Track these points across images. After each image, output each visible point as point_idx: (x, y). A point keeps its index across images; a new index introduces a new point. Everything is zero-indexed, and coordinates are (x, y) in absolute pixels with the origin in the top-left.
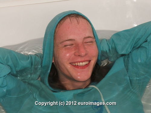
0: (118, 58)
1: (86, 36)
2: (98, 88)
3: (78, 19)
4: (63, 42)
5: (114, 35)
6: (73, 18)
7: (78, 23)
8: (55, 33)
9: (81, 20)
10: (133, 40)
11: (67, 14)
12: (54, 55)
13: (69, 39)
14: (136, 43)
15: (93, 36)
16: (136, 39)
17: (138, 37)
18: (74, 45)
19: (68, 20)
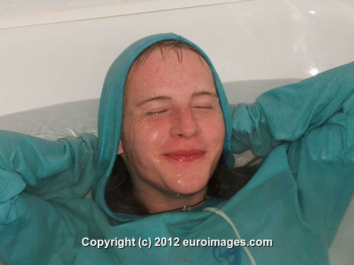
0: (273, 148)
1: (198, 91)
2: (226, 213)
3: (179, 50)
4: (143, 103)
5: (264, 94)
6: (167, 48)
7: (180, 60)
8: (125, 83)
9: (186, 53)
10: (308, 107)
11: (154, 41)
12: (122, 137)
13: (157, 95)
14: (316, 115)
15: (215, 92)
16: (315, 108)
17: (320, 102)
18: (169, 112)
19: (156, 53)
